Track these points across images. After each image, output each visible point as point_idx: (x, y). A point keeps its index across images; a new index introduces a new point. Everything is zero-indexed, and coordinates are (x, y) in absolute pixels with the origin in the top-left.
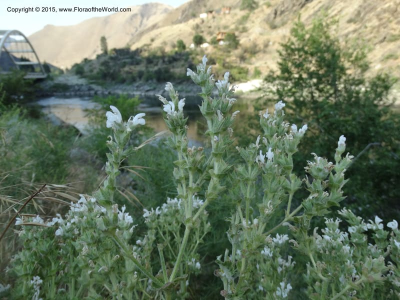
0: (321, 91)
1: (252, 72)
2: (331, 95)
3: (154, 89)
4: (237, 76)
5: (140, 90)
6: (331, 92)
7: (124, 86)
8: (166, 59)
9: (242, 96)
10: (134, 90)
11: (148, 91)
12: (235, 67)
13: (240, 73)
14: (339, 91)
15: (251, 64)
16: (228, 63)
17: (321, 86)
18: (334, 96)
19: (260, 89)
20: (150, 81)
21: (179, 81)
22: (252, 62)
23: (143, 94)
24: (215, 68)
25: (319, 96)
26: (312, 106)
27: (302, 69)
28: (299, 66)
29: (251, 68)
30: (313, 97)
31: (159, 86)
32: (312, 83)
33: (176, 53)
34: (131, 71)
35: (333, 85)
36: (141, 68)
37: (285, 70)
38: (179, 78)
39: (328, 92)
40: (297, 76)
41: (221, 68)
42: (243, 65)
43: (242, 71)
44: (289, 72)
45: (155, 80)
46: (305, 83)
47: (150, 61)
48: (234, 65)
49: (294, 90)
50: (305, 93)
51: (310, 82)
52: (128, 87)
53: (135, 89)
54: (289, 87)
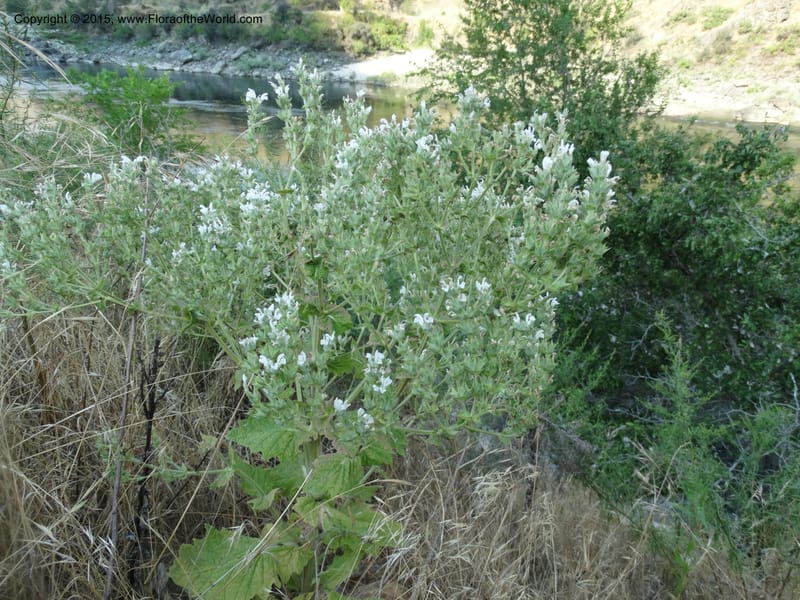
0: (539, 81)
1: (415, 31)
2: (556, 90)
3: (203, 58)
4: (384, 39)
5: (170, 61)
6: (558, 83)
7: (131, 48)
9: (394, 84)
10: (155, 59)
11: (186, 62)
12: (380, 19)
13: (389, 33)
14: (573, 82)
15: (413, 14)
16: (363, 8)
17: (540, 71)
18: (561, 92)
19: (424, 72)
20: (191, 40)
21: (258, 43)
22: (416, 10)
23: (177, 69)
24: (339, 17)
25: (536, 92)
26: (521, 109)
27: (507, 35)
28: (501, 27)
29: (414, 23)
30: (523, 92)
31: (214, 52)
32: (523, 63)
34: (145, 12)
35: (560, 67)
36: (170, 5)
37: (477, 37)
38: (258, 37)
39: (550, 83)
40: (494, 47)
41: (350, 17)
42: (396, 15)
43: (395, 28)
44: (483, 41)
45: (202, 38)
46: (512, 63)
48: (379, 13)
49: (489, 77)
50: (510, 83)
51: (519, 62)
52: (141, 52)
53: (158, 55)
54: (481, 71)
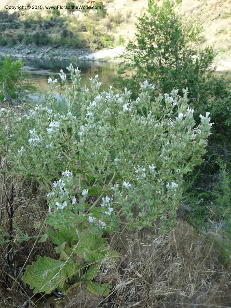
0: (166, 59)
1: (117, 39)
2: (173, 62)
3: (34, 52)
4: (105, 43)
5: (22, 53)
6: (174, 60)
7: (6, 49)
8: (43, 24)
9: (110, 61)
10: (16, 53)
11: (28, 54)
12: (103, 35)
13: (107, 40)
14: (180, 59)
15: (116, 32)
16: (97, 30)
17: (167, 55)
18: (175, 63)
19: (121, 56)
20: (30, 45)
21: (56, 45)
22: (117, 31)
23: (24, 56)
24: (87, 35)
25: (166, 63)
26: (160, 70)
27: (154, 41)
28: (151, 38)
29: (117, 36)
30: (161, 63)
31: (38, 49)
33: (52, 18)
34: (11, 34)
35: (175, 53)
36: (20, 31)
37: (142, 42)
38: (56, 43)
39: (171, 60)
40: (149, 46)
41: (92, 34)
42: (110, 33)
43: (109, 38)
44: (144, 43)
45: (34, 44)
46: (156, 52)
47: (28, 25)
48: (103, 33)
49: (147, 58)
50: (155, 60)
51: (159, 52)
52: (10, 50)
53: (17, 51)
54: (144, 55)
